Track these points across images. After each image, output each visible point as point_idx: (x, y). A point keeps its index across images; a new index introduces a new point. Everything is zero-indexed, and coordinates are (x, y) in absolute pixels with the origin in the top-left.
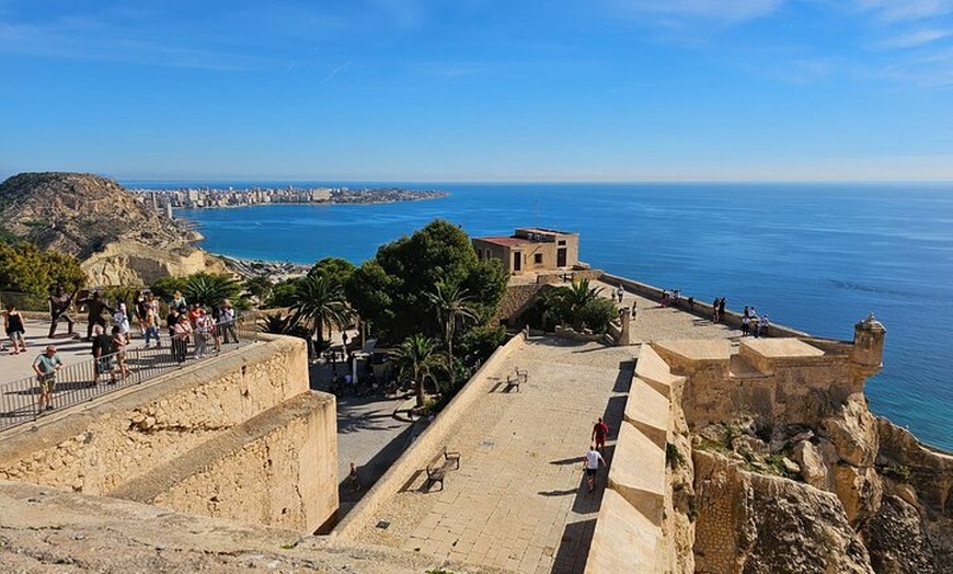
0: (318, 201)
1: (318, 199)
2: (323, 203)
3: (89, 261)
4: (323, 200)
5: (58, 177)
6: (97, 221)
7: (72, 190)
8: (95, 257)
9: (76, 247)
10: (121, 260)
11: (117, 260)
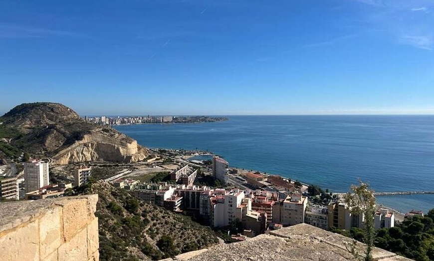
0: (165, 122)
1: (166, 121)
2: (169, 123)
3: (74, 146)
4: (168, 122)
5: (44, 104)
6: (74, 124)
7: (52, 110)
8: (77, 143)
9: (63, 138)
10: (92, 145)
11: (90, 145)
